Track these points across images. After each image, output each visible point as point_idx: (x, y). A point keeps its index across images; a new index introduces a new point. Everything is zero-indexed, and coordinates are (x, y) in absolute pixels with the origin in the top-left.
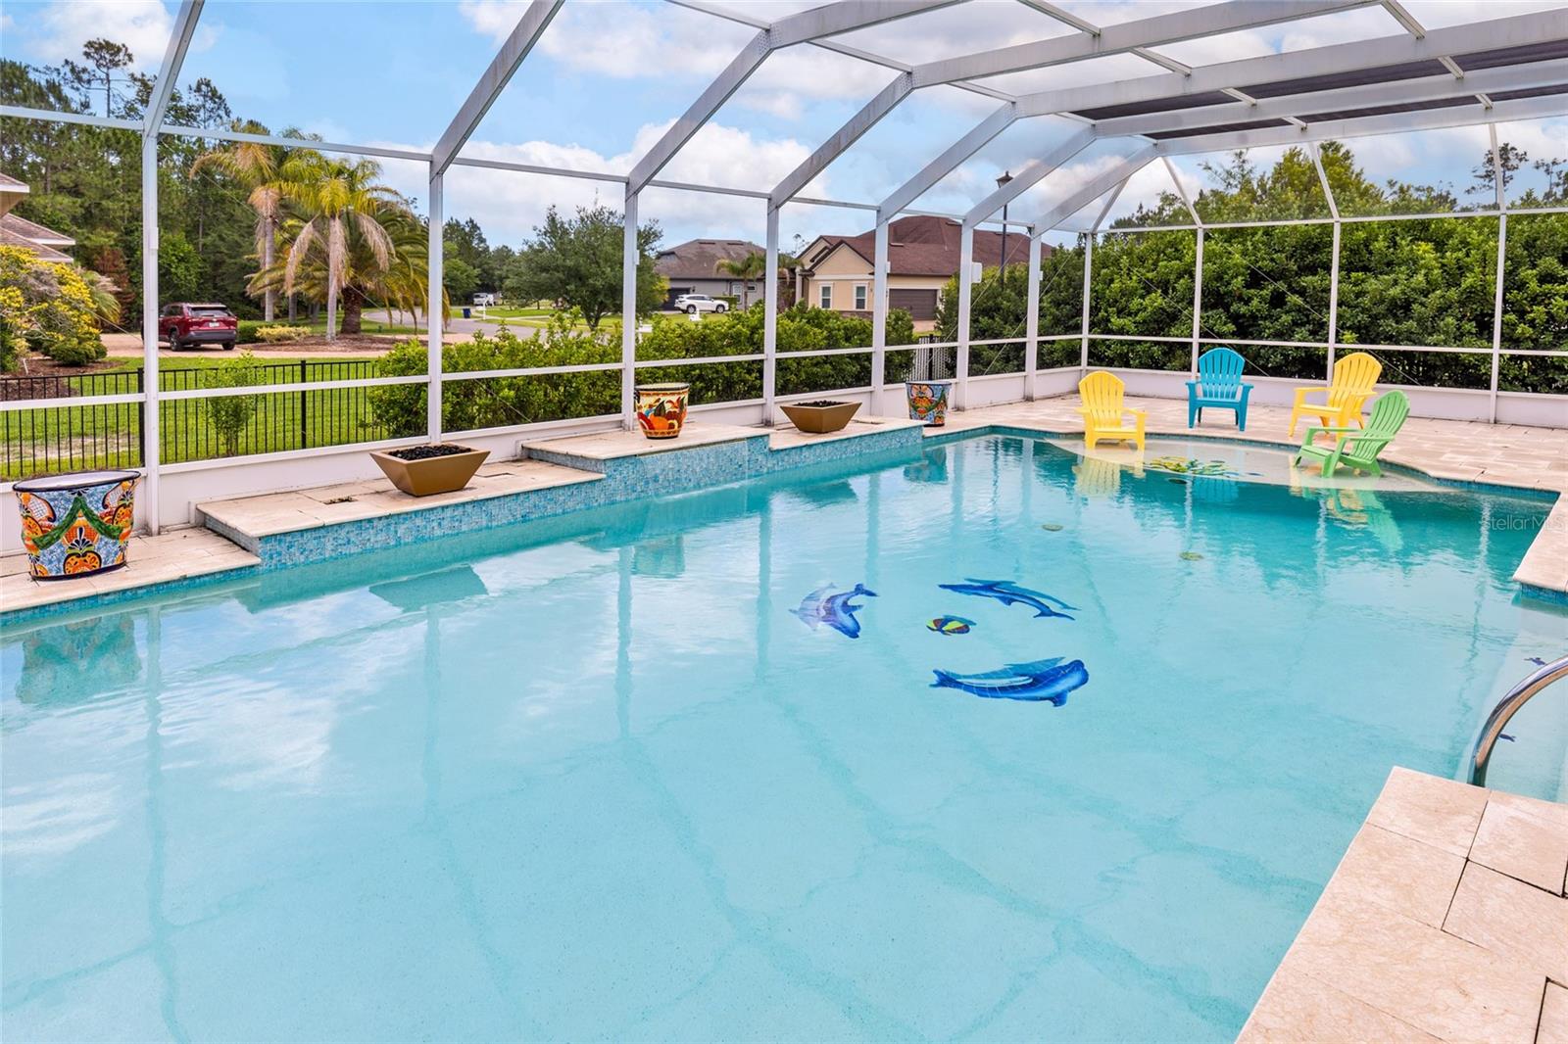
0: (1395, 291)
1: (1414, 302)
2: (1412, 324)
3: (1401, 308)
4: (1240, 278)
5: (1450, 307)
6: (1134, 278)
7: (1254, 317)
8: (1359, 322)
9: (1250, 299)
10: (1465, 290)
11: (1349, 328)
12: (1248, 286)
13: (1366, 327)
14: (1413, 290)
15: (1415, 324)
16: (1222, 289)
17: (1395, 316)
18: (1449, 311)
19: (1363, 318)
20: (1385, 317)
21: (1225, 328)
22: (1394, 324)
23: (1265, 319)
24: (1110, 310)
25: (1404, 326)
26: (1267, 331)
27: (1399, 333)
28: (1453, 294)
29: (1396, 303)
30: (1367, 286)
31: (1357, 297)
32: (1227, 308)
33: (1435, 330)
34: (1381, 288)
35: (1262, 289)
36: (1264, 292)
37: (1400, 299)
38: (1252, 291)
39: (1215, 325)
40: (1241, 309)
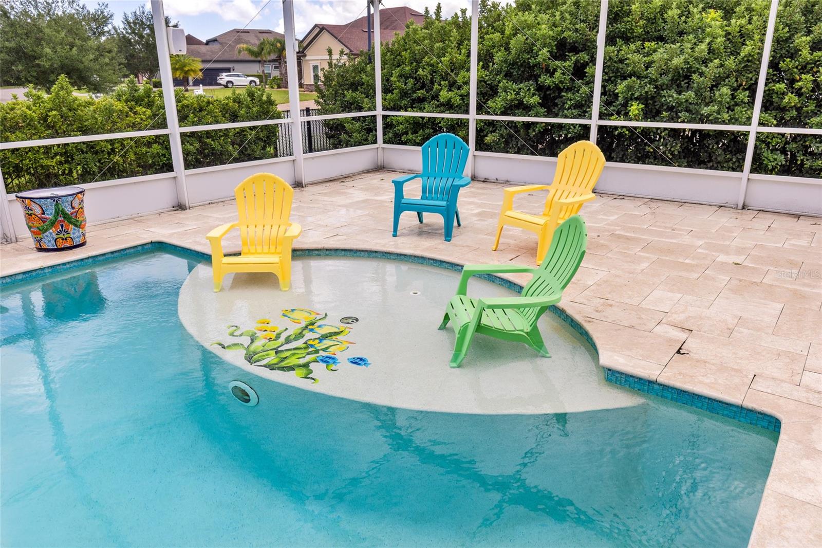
0: (677, 61)
1: (694, 72)
2: (690, 94)
3: (682, 79)
4: (545, 50)
5: (728, 77)
6: (463, 51)
7: (558, 89)
8: (646, 92)
9: (555, 70)
10: (743, 59)
11: (637, 99)
12: (555, 57)
13: (653, 98)
14: (696, 59)
15: (693, 95)
16: (532, 61)
17: (679, 86)
18: (727, 80)
19: (650, 88)
20: (669, 88)
21: (532, 101)
22: (675, 95)
23: (569, 89)
24: (443, 83)
25: (683, 97)
26: (569, 102)
27: (680, 104)
28: (731, 63)
29: (679, 72)
30: (656, 56)
31: (647, 68)
32: (536, 78)
33: (712, 101)
34: (666, 56)
35: (565, 61)
36: (567, 63)
37: (682, 68)
38: (557, 63)
39: (525, 98)
40: (547, 81)
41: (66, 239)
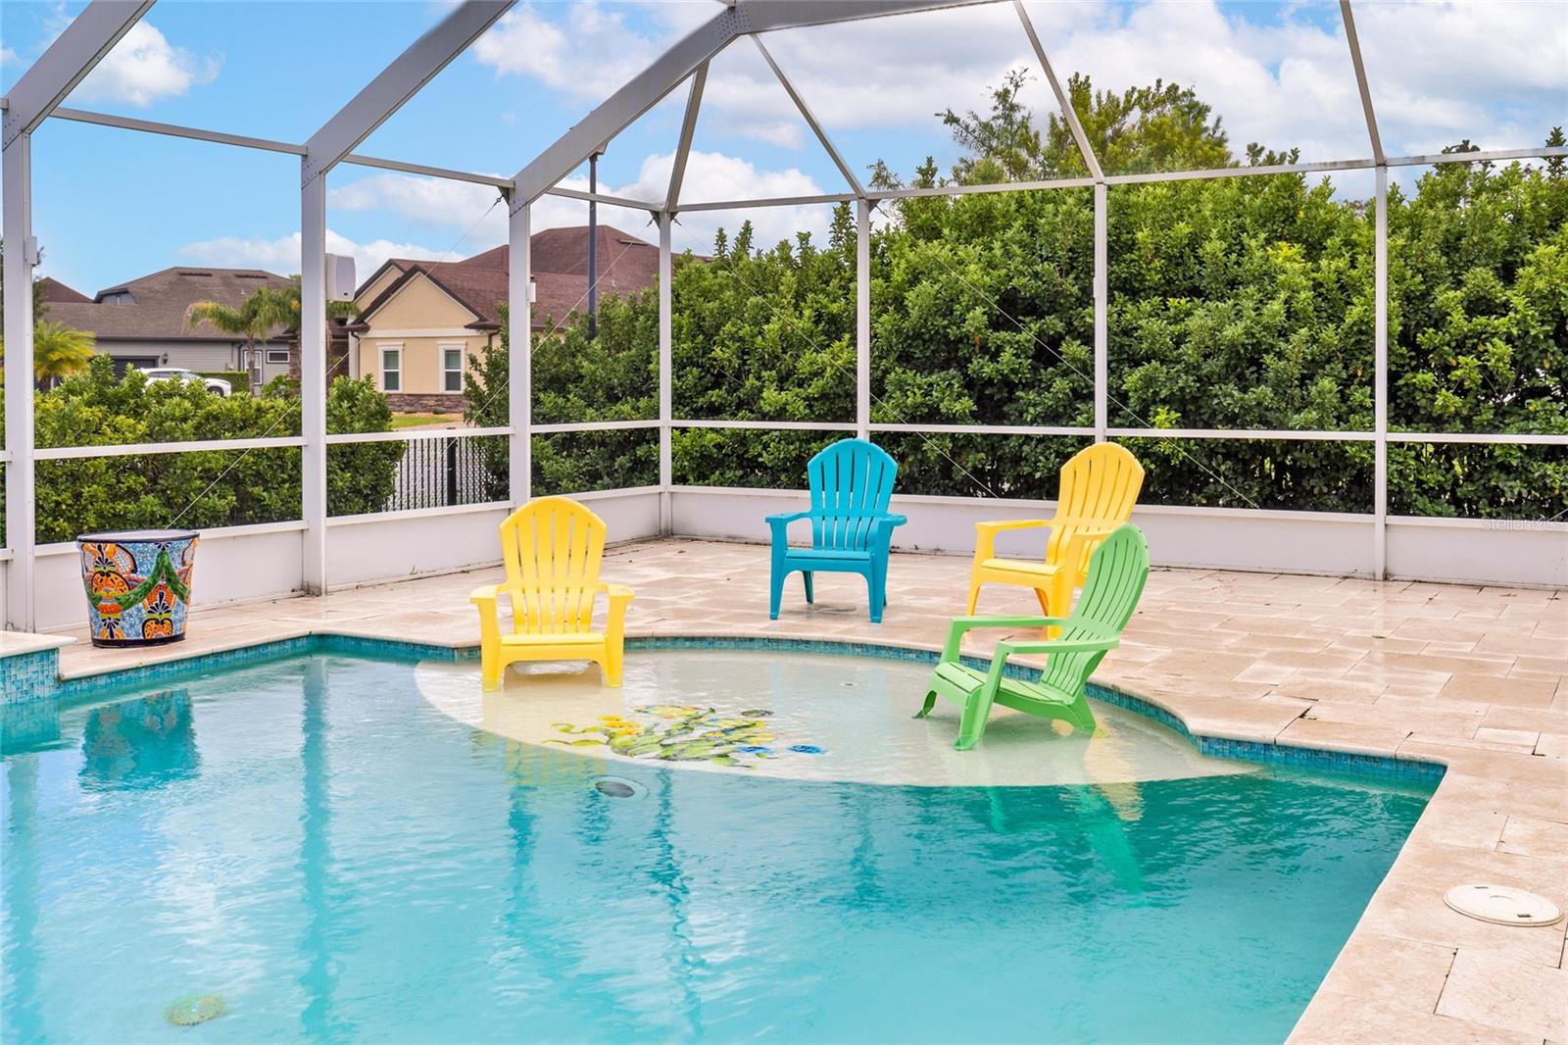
0: (1232, 331)
1: (1267, 352)
2: (1264, 391)
3: (1246, 362)
4: (979, 310)
5: (1329, 361)
6: (807, 313)
7: (1009, 385)
8: (1182, 389)
9: (999, 349)
10: (1351, 328)
11: (1164, 402)
12: (996, 324)
13: (1195, 399)
14: (1266, 328)
15: (1269, 391)
16: (953, 332)
17: (1241, 377)
18: (1327, 367)
19: (1187, 381)
20: (1223, 379)
21: (958, 406)
22: (1236, 393)
23: (1027, 386)
24: (765, 374)
25: (1251, 397)
26: (1031, 410)
27: (1246, 409)
28: (1330, 335)
29: (1238, 352)
30: (1192, 323)
31: (1177, 345)
32: (963, 364)
33: (1306, 404)
34: (1210, 323)
35: (1020, 331)
36: (1022, 337)
37: (1243, 345)
38: (1003, 334)
39: (942, 401)
40: (986, 369)
41: (162, 623)
